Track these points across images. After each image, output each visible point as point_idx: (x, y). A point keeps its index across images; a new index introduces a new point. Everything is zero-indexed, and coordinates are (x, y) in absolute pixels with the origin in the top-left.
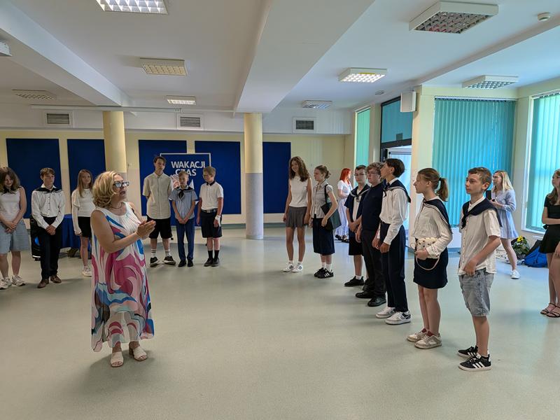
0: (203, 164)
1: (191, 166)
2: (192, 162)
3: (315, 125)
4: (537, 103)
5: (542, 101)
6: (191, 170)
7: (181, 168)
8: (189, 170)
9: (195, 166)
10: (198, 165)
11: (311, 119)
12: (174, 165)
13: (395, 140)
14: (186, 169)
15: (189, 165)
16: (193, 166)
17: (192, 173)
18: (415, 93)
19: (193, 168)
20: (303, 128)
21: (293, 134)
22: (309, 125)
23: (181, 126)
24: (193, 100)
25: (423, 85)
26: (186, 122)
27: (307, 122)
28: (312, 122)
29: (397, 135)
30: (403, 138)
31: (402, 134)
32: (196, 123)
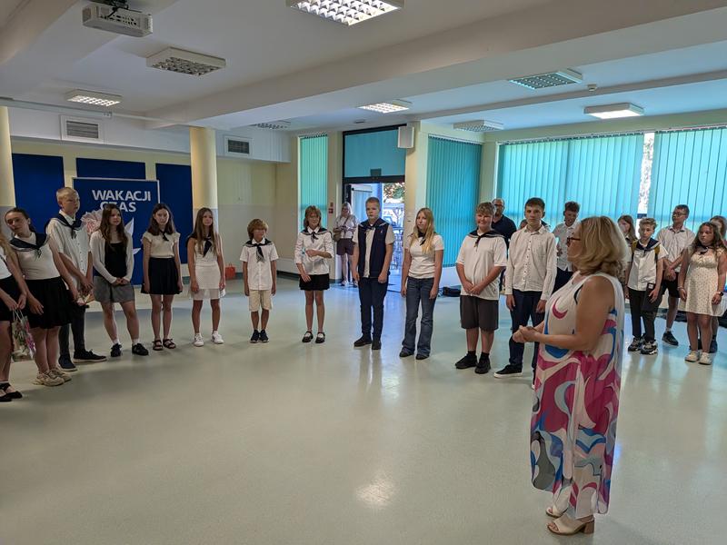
0: (148, 196)
1: (127, 198)
2: (129, 192)
3: (251, 147)
4: (502, 148)
5: (508, 148)
6: (127, 203)
7: (110, 200)
8: (123, 203)
9: (134, 197)
10: (137, 195)
11: (245, 140)
12: (97, 195)
13: (369, 175)
14: (119, 202)
15: (124, 195)
16: (132, 197)
17: (129, 208)
18: (414, 128)
19: (130, 200)
20: (238, 151)
21: (224, 157)
23: (69, 133)
24: (115, 101)
25: (422, 121)
26: (74, 129)
27: (242, 143)
28: (247, 144)
29: (372, 171)
30: (382, 175)
31: (380, 170)
32: (92, 131)
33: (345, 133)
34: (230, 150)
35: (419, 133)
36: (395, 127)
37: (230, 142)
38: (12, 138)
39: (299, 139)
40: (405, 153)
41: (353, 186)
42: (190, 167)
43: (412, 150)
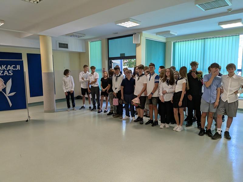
0: (18, 67)
1: (8, 69)
2: (9, 66)
3: (69, 46)
5: (177, 44)
6: (8, 71)
8: (6, 71)
10: (13, 67)
11: (66, 43)
13: (120, 56)
15: (6, 67)
16: (10, 68)
17: (9, 73)
18: (140, 35)
19: (10, 70)
20: (62, 47)
21: (56, 50)
22: (65, 46)
28: (67, 45)
29: (121, 54)
31: (124, 54)
33: (109, 39)
35: (142, 37)
37: (59, 44)
39: (89, 42)
41: (113, 61)
42: (40, 55)
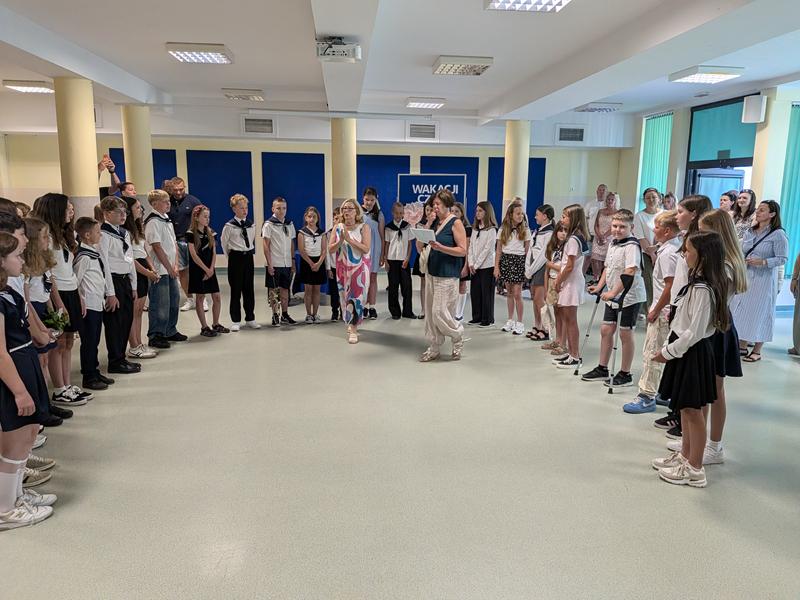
0: (456, 188)
3: (586, 135)
11: (579, 127)
12: (416, 189)
13: (715, 157)
20: (568, 139)
21: (555, 146)
22: (576, 135)
23: (411, 136)
24: (441, 103)
25: (780, 88)
26: (417, 131)
27: (575, 131)
28: (582, 131)
29: (720, 152)
30: (731, 157)
31: (728, 152)
32: (430, 132)
33: (694, 109)
34: (561, 139)
35: (775, 104)
36: (740, 99)
37: (562, 130)
38: (357, 142)
39: (644, 120)
40: (754, 128)
41: (699, 171)
42: (503, 159)
43: (765, 124)
